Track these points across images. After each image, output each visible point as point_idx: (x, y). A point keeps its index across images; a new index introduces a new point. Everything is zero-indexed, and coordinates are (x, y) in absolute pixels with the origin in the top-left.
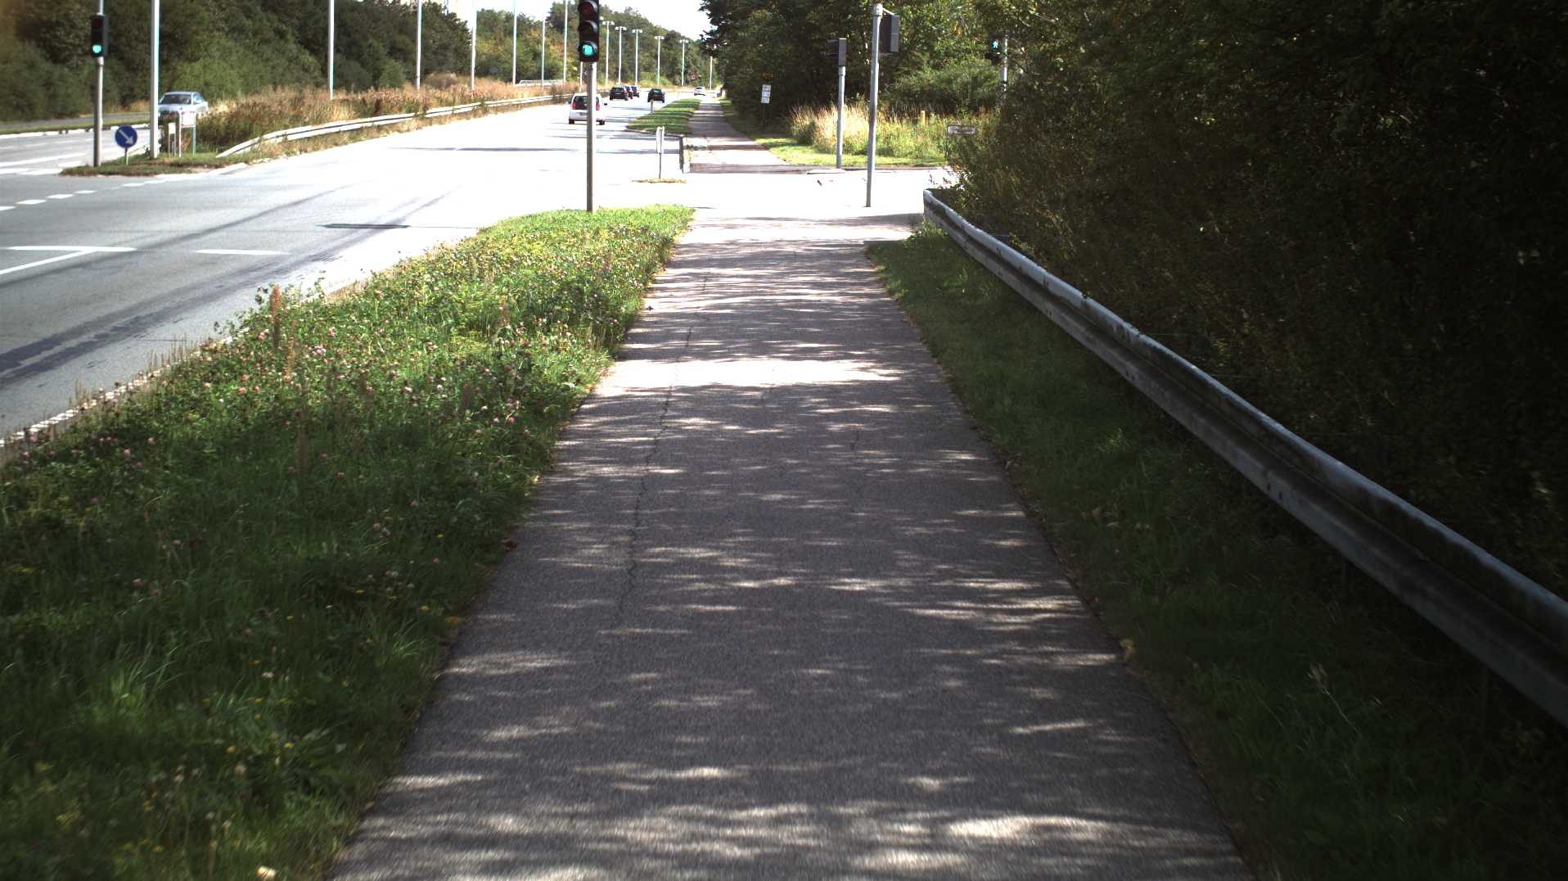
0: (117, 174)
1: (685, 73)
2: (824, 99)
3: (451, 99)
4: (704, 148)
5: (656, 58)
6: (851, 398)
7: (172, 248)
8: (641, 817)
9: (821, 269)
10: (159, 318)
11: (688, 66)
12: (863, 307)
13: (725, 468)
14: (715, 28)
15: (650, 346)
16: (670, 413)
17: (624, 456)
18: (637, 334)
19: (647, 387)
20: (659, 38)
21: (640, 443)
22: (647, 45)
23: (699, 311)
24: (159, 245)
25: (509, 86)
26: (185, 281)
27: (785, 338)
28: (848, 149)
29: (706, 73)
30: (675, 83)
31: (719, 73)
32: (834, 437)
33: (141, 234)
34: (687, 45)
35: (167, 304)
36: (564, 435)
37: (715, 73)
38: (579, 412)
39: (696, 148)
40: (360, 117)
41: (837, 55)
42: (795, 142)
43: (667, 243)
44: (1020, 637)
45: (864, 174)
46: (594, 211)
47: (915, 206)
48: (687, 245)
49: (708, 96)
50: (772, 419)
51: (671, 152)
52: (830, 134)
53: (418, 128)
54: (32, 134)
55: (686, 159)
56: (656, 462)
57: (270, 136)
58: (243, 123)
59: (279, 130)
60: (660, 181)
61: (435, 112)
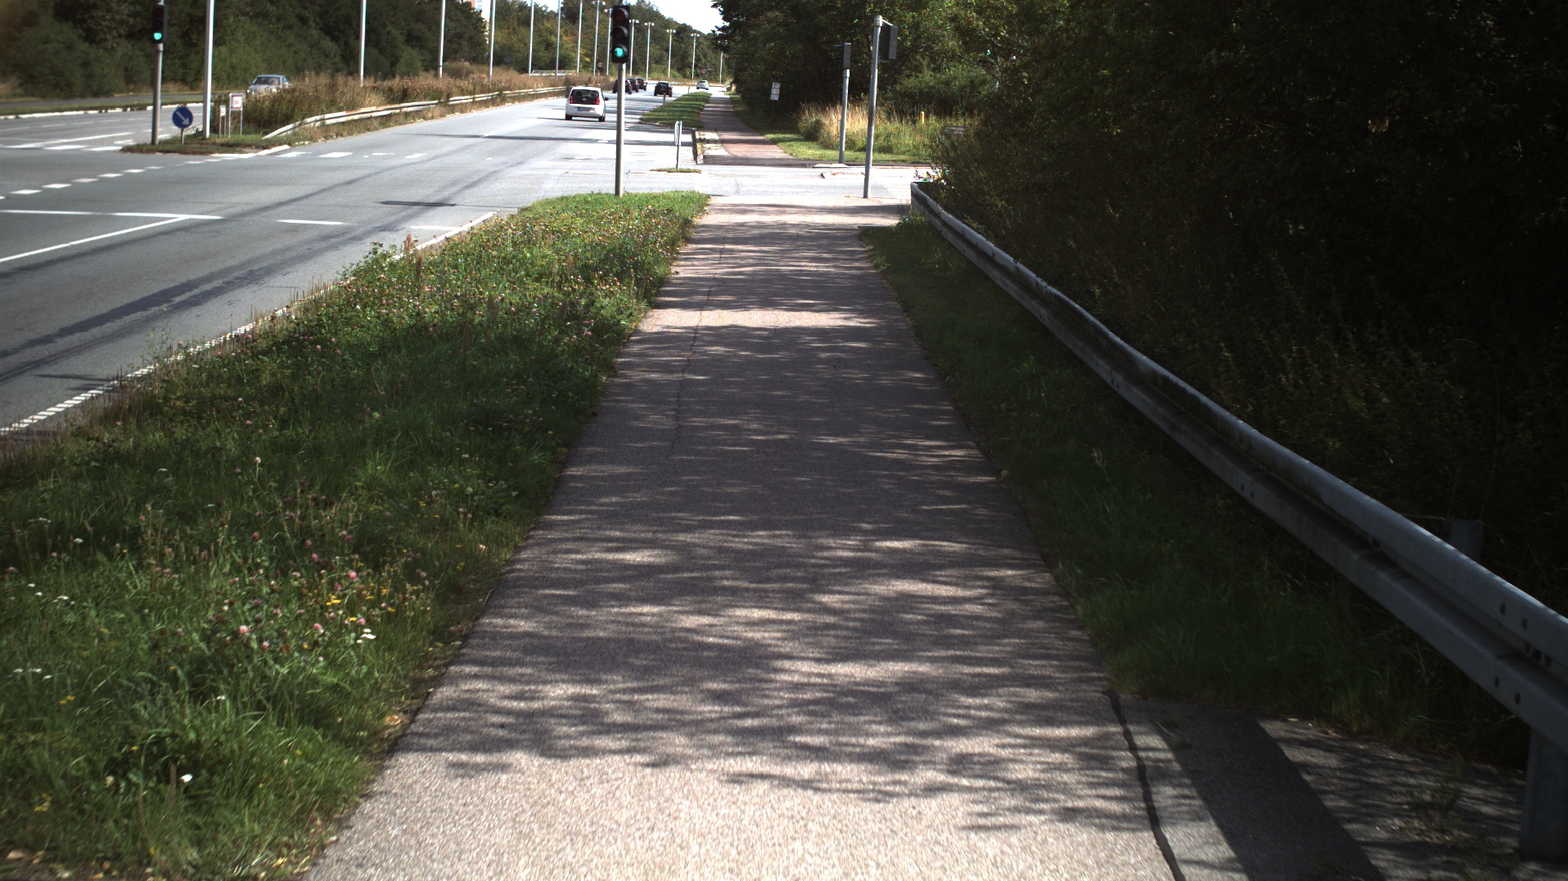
0: (175, 152)
1: (696, 66)
2: (829, 98)
3: (471, 88)
4: (715, 142)
5: (667, 50)
6: (837, 337)
7: (255, 218)
8: (694, 533)
9: (819, 247)
10: (270, 271)
11: (698, 60)
12: (852, 277)
13: (740, 377)
14: (727, 24)
15: (678, 299)
16: (697, 343)
17: (667, 368)
18: (667, 291)
19: (679, 325)
20: (671, 31)
21: (676, 361)
22: (659, 38)
23: (717, 276)
24: (243, 215)
25: (524, 75)
26: (277, 244)
27: (786, 296)
28: (851, 145)
29: (717, 69)
30: (685, 76)
31: (729, 68)
32: (821, 361)
33: (223, 206)
34: (698, 38)
35: (272, 261)
36: (620, 355)
37: (726, 68)
38: (629, 341)
39: (708, 142)
40: (390, 103)
41: (842, 59)
42: (802, 138)
43: (687, 223)
44: (935, 467)
45: (863, 169)
46: (621, 195)
47: (904, 197)
48: (704, 226)
49: (718, 91)
50: (776, 349)
51: (684, 144)
52: (834, 131)
53: (442, 116)
54: (75, 113)
55: (699, 152)
56: (690, 372)
57: (309, 120)
58: (285, 107)
59: (317, 115)
60: (677, 170)
61: (456, 99)
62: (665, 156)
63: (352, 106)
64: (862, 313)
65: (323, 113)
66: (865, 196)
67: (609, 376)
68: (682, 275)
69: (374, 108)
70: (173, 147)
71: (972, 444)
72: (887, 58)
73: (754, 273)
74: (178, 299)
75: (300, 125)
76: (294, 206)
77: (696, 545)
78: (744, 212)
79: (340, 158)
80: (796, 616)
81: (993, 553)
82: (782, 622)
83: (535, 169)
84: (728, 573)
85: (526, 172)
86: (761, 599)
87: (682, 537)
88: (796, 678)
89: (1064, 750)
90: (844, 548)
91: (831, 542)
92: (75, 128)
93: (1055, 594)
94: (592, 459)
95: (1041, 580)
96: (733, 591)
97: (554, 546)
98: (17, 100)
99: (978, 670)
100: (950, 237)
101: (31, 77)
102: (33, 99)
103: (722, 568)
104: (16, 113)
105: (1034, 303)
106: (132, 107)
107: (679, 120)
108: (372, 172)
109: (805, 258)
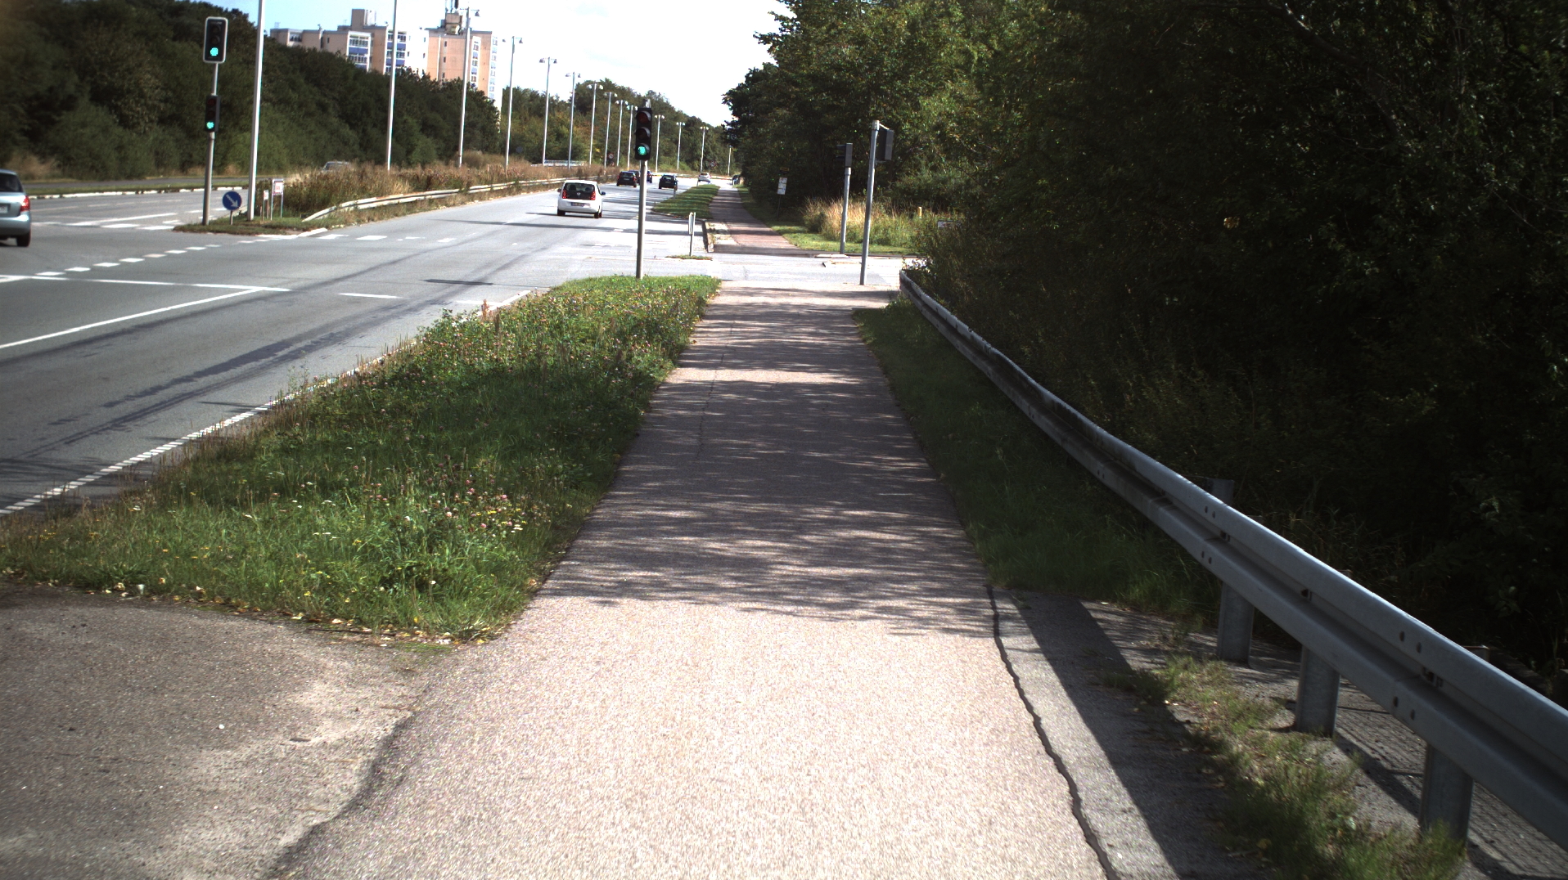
0: (226, 232)
1: (704, 158)
2: (834, 193)
3: (489, 177)
4: (724, 232)
5: (677, 142)
7: (319, 291)
8: (716, 503)
9: (815, 324)
11: (706, 153)
12: (844, 348)
13: (750, 414)
14: (736, 119)
15: (697, 361)
17: (691, 407)
18: (687, 355)
20: (681, 124)
21: (698, 403)
22: (668, 130)
23: (728, 345)
24: (307, 288)
25: (536, 165)
28: (852, 238)
29: (725, 162)
30: (693, 169)
31: (737, 161)
32: (813, 405)
33: (286, 280)
34: (707, 131)
36: (653, 398)
37: (734, 160)
38: (659, 389)
39: (718, 232)
40: (415, 191)
41: (844, 158)
42: (806, 230)
43: (701, 302)
44: (894, 473)
45: (860, 259)
46: (641, 278)
47: (894, 285)
48: (716, 305)
49: (724, 184)
50: (777, 397)
51: (697, 234)
52: (836, 224)
53: (463, 203)
54: (114, 193)
55: (710, 241)
56: (709, 411)
57: (344, 205)
58: (321, 193)
59: (350, 200)
60: (690, 257)
61: (475, 188)
62: (680, 245)
63: (380, 193)
64: (848, 374)
65: (355, 198)
66: (862, 283)
67: (646, 412)
68: (698, 344)
69: (401, 195)
70: (223, 228)
71: (923, 459)
72: (883, 159)
73: (760, 343)
74: (280, 354)
75: (336, 209)
76: (349, 282)
77: (717, 509)
78: (751, 294)
79: (380, 240)
80: (786, 545)
81: (926, 518)
82: (776, 547)
83: (559, 254)
84: (740, 523)
85: (552, 257)
86: (761, 536)
87: (707, 505)
88: (784, 573)
89: (950, 607)
90: (823, 513)
91: (812, 510)
92: (119, 208)
93: (964, 540)
94: (638, 461)
95: (953, 534)
96: (745, 532)
97: (619, 507)
98: (55, 181)
99: (903, 573)
100: (928, 315)
101: (69, 159)
102: (70, 180)
103: (736, 521)
104: (61, 193)
105: (984, 363)
106: (166, 190)
107: (693, 211)
108: (411, 253)
109: (804, 333)
